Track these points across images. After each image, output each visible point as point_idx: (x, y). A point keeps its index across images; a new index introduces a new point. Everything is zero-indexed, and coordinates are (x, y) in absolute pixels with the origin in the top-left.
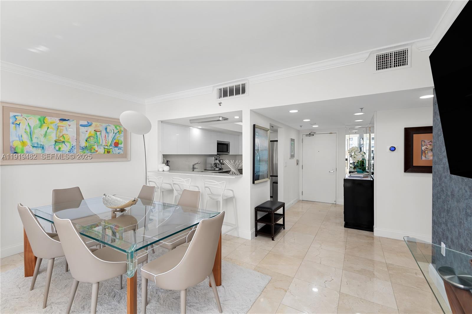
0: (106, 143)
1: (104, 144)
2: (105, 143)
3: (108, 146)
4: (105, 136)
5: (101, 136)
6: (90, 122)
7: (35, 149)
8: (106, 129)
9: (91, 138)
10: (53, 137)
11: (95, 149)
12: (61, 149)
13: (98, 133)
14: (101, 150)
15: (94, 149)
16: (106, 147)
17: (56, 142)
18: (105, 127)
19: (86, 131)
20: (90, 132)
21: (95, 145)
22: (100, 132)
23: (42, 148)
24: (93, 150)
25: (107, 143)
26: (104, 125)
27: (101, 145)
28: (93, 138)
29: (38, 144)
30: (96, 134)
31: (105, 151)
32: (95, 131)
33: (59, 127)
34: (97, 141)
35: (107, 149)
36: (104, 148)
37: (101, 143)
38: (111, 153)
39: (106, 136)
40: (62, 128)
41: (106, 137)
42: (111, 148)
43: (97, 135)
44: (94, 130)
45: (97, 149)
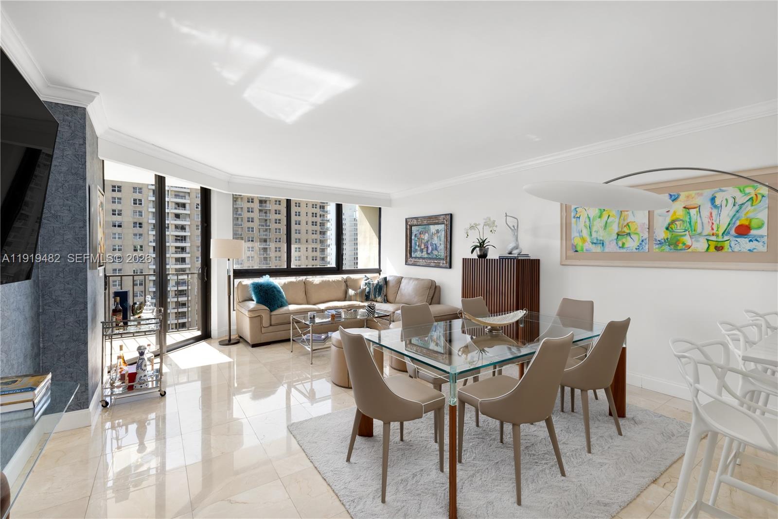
0: (713, 229)
1: (707, 230)
2: (711, 229)
3: (717, 236)
4: (711, 214)
5: (700, 216)
6: (674, 194)
7: (594, 245)
8: (713, 199)
9: (676, 222)
10: (615, 229)
11: (685, 242)
12: (626, 246)
13: (693, 212)
14: (700, 245)
15: (684, 244)
16: (714, 238)
17: (618, 235)
18: (711, 196)
19: (667, 212)
20: (675, 213)
21: (686, 235)
22: (698, 208)
23: (601, 245)
24: (681, 245)
25: (715, 229)
26: (708, 193)
27: (700, 234)
28: (681, 222)
29: (597, 240)
30: (689, 213)
31: (709, 245)
32: (684, 208)
33: (623, 212)
34: (691, 227)
35: (717, 241)
36: (708, 240)
37: (699, 230)
38: (725, 250)
39: (714, 215)
40: (626, 213)
41: (712, 217)
42: (726, 238)
43: (690, 215)
44: (684, 206)
45: (689, 243)
